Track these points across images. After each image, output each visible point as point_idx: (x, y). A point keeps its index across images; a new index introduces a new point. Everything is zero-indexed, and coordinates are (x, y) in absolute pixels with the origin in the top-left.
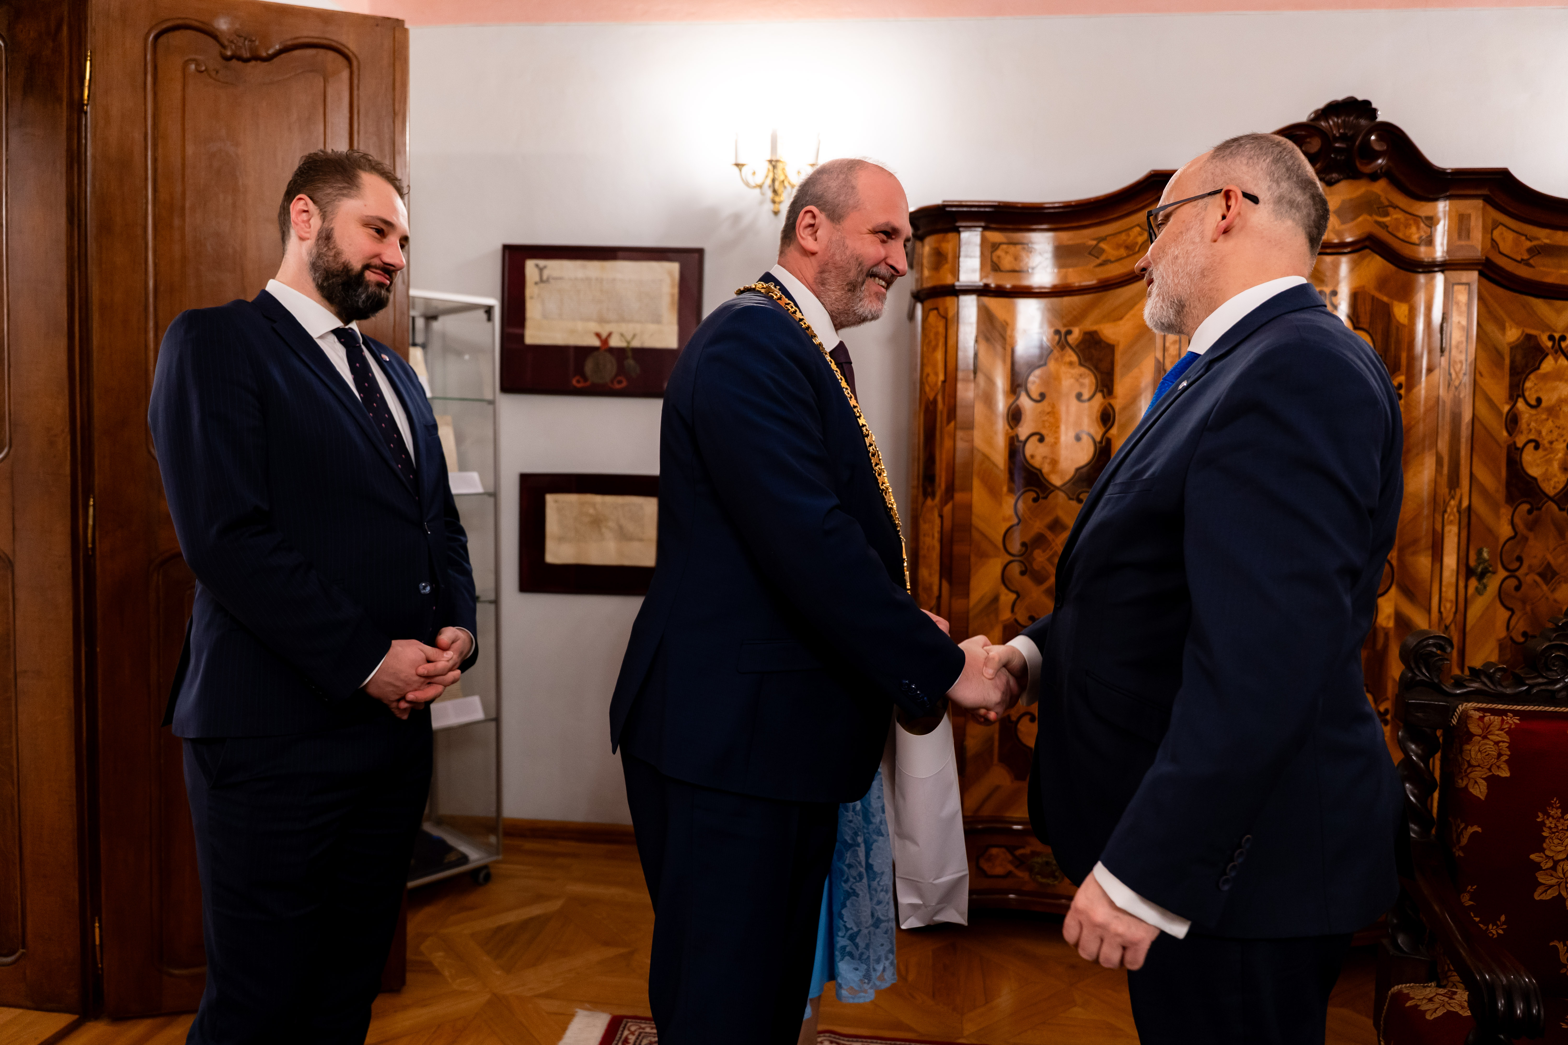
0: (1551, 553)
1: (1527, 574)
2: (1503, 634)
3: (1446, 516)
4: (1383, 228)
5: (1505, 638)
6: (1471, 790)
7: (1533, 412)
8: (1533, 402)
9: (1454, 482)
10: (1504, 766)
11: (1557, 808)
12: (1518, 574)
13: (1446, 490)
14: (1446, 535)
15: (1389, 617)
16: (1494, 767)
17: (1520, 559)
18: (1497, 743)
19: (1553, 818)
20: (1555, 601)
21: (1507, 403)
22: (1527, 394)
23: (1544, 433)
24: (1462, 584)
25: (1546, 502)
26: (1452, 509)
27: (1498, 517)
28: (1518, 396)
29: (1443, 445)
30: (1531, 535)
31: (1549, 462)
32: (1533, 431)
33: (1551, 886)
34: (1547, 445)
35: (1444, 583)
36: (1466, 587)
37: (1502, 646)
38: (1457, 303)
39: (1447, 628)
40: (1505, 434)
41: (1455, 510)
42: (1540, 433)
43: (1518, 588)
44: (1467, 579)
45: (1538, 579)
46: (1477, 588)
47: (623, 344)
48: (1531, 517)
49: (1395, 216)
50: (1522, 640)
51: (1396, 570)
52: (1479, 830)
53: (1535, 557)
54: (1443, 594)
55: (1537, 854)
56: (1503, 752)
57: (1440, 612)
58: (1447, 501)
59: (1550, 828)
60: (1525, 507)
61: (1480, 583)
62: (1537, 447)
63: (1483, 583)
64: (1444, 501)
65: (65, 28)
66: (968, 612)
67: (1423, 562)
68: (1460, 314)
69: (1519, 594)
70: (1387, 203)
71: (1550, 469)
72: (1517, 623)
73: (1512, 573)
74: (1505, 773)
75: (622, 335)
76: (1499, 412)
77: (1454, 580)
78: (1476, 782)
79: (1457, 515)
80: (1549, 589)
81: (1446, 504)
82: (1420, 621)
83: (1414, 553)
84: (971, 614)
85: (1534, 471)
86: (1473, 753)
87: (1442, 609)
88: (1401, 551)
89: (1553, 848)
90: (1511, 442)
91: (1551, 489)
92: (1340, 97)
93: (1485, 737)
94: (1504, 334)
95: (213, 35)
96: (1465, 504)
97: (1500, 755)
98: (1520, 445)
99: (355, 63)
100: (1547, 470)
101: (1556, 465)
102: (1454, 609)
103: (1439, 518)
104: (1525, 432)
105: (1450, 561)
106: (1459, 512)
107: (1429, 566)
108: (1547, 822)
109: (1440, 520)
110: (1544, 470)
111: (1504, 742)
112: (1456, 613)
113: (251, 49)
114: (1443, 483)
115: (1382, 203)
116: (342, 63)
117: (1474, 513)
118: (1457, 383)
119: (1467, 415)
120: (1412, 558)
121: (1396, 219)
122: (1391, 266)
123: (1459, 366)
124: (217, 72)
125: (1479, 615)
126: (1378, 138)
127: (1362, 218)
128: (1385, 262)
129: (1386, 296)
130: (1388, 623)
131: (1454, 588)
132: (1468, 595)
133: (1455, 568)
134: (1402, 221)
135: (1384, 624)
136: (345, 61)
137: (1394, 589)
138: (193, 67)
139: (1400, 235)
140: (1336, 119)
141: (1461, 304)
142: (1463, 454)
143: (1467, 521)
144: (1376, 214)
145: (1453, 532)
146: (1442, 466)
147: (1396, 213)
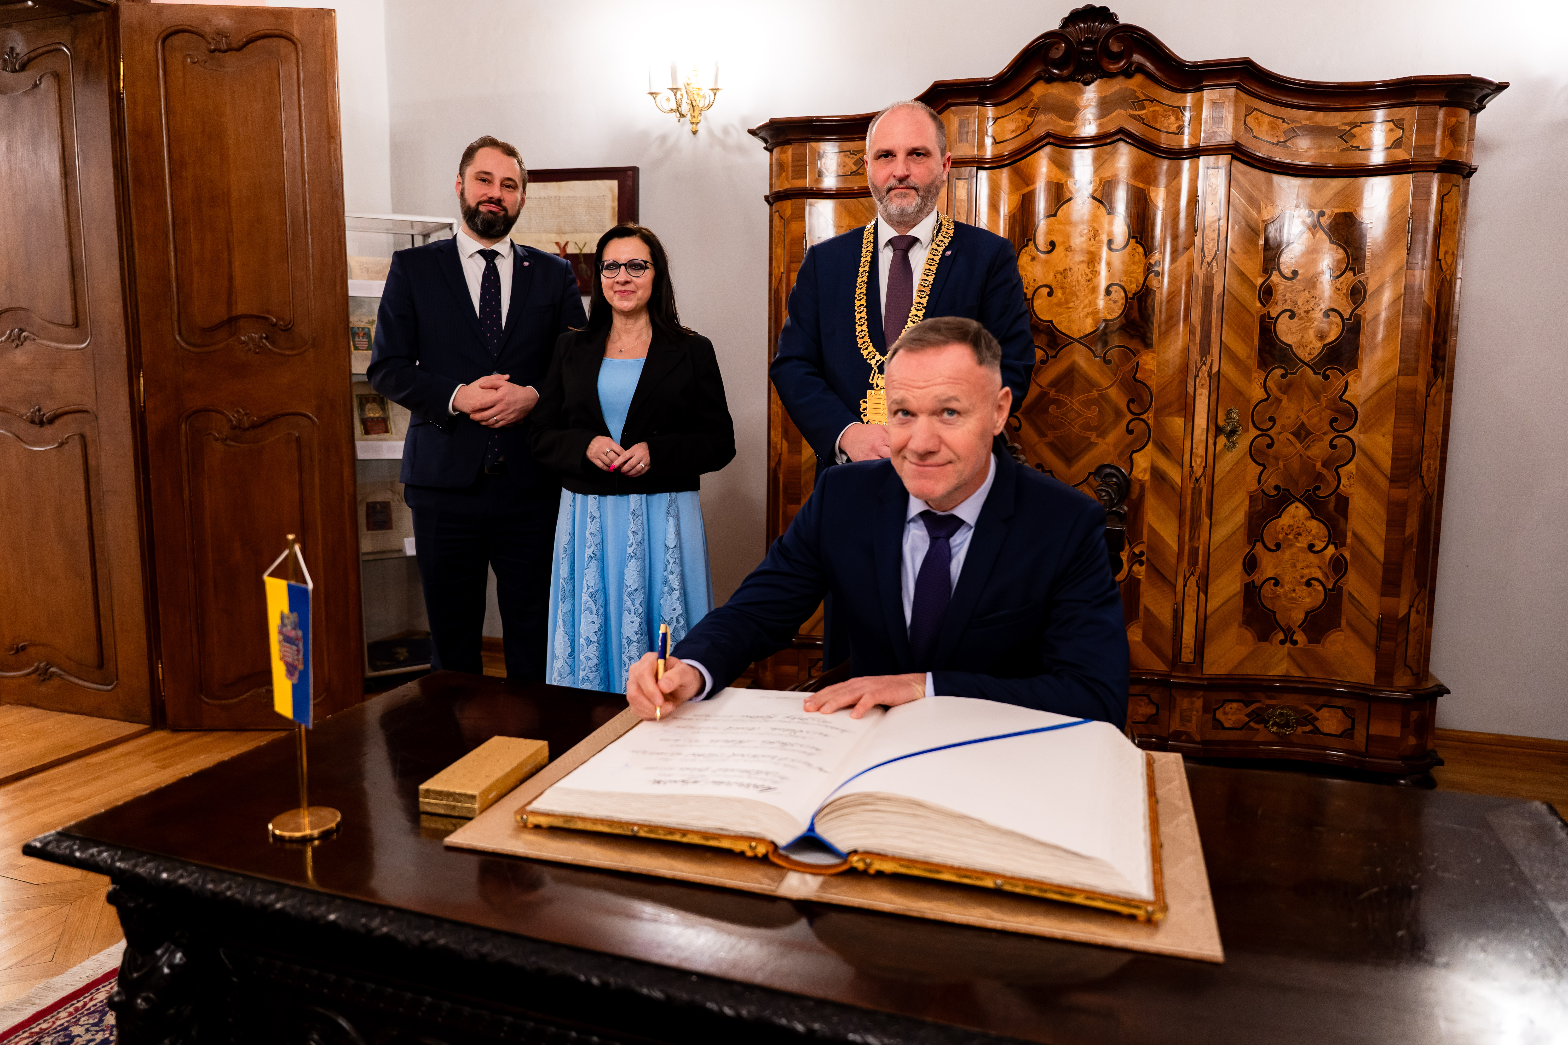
0: (1305, 414)
1: (1280, 433)
2: (1254, 487)
3: (1198, 380)
4: (1138, 121)
5: (1256, 490)
7: (1289, 283)
8: (1289, 275)
9: (1205, 350)
12: (1270, 433)
13: (1199, 357)
14: (1197, 397)
15: (1145, 470)
17: (1272, 419)
20: (1308, 457)
21: (1261, 276)
22: (1282, 268)
23: (1300, 303)
24: (1211, 441)
25: (1302, 366)
26: (1203, 374)
27: (1250, 381)
28: (1274, 269)
29: (1196, 316)
30: (1285, 398)
31: (1305, 329)
32: (1289, 302)
34: (1303, 314)
35: (1194, 441)
36: (1215, 444)
37: (1252, 498)
38: (1211, 186)
39: (1197, 480)
40: (1258, 304)
41: (1206, 375)
42: (1296, 303)
43: (1270, 446)
44: (1216, 437)
45: (1291, 437)
46: (1225, 445)
47: (577, 252)
48: (1284, 381)
49: (1151, 109)
50: (1274, 493)
51: (1152, 429)
53: (1289, 417)
54: (1194, 451)
57: (1191, 466)
58: (1199, 367)
60: (1279, 372)
61: (1228, 441)
62: (1292, 317)
63: (1233, 441)
64: (1196, 367)
65: (105, 40)
66: (800, 467)
67: (1177, 423)
68: (1213, 195)
69: (1271, 451)
70: (1143, 97)
71: (1305, 336)
72: (1268, 478)
73: (1264, 432)
75: (576, 243)
76: (1253, 285)
77: (1204, 437)
79: (1208, 379)
80: (1303, 447)
81: (1198, 370)
82: (1175, 475)
83: (1170, 414)
84: (803, 468)
85: (1288, 339)
87: (1193, 464)
88: (1157, 412)
90: (1266, 312)
91: (1306, 355)
92: (1080, 6)
94: (1259, 212)
95: (202, 36)
96: (1215, 369)
98: (1274, 314)
99: (299, 46)
100: (1302, 337)
101: (1311, 332)
102: (1204, 464)
103: (1191, 382)
104: (1280, 303)
105: (1201, 420)
106: (1209, 376)
107: (1183, 426)
109: (1193, 384)
110: (1299, 338)
112: (1205, 467)
113: (226, 43)
114: (1195, 350)
115: (1137, 97)
116: (291, 47)
117: (1224, 376)
118: (1209, 260)
119: (1218, 288)
120: (1167, 418)
121: (1153, 111)
122: (1147, 155)
123: (1212, 244)
124: (205, 62)
125: (1228, 469)
126: (1119, 40)
127: (1114, 114)
128: (1141, 151)
129: (1142, 182)
130: (1144, 476)
131: (1204, 445)
132: (1217, 452)
133: (1206, 427)
134: (1160, 112)
135: (1140, 476)
136: (293, 45)
137: (1150, 446)
138: (189, 60)
139: (1158, 126)
140: (1082, 25)
141: (1214, 187)
142: (1214, 323)
143: (1217, 384)
144: (1132, 109)
145: (1203, 395)
146: (1195, 335)
147: (1154, 106)
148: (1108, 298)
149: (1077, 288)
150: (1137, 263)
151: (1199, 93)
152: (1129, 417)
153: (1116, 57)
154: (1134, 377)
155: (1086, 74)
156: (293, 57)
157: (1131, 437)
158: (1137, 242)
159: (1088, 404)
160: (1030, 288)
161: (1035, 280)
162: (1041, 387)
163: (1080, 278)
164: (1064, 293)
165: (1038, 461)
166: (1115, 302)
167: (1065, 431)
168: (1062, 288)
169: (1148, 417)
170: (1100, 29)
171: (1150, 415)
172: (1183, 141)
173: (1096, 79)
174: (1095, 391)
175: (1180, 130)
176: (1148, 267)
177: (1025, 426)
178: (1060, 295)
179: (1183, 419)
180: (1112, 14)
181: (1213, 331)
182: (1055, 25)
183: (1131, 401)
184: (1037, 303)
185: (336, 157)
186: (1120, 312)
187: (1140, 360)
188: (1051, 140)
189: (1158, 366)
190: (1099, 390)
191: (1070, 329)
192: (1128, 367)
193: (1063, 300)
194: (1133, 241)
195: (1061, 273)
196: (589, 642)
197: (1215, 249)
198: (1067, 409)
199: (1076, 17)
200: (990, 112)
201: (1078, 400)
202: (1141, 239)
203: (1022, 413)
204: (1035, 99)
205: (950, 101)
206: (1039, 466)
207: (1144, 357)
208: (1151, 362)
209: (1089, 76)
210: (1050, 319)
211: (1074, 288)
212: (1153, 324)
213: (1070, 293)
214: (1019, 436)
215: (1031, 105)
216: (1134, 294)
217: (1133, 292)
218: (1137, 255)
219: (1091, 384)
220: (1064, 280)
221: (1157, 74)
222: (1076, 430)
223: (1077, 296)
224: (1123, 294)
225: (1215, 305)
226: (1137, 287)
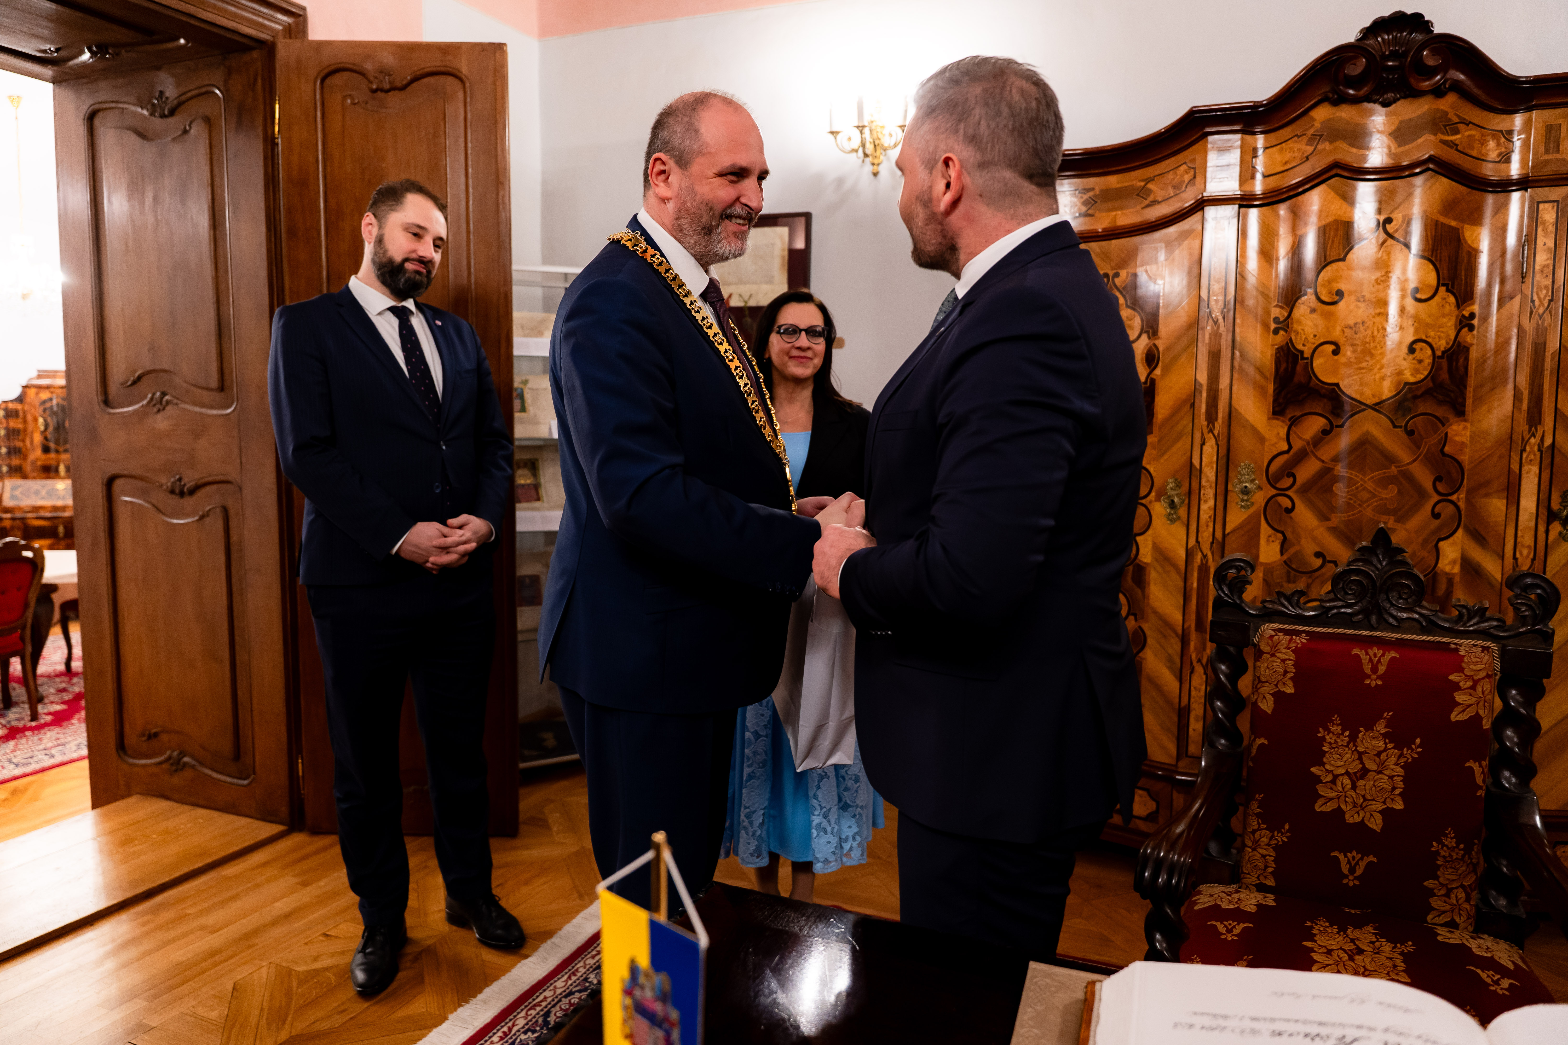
3: (1525, 455)
4: (1451, 147)
6: (1260, 704)
9: (1534, 418)
10: (1289, 683)
11: (1338, 725)
13: (1526, 427)
14: (1524, 475)
15: (1454, 562)
16: (1280, 683)
18: (1283, 661)
19: (1334, 734)
24: (1542, 529)
26: (1532, 448)
29: (1522, 378)
33: (1331, 799)
35: (1520, 528)
36: (1547, 532)
38: (1544, 223)
41: (1536, 448)
44: (1549, 523)
46: (1560, 533)
47: (742, 304)
49: (1466, 134)
51: (1463, 512)
52: (1266, 742)
54: (1519, 539)
55: (1318, 767)
56: (1289, 670)
57: (1515, 558)
58: (1526, 439)
59: (1330, 743)
64: (1523, 439)
65: (259, 82)
67: (1497, 505)
68: (1546, 235)
70: (1456, 120)
74: (1290, 690)
75: (740, 296)
77: (1533, 523)
78: (1264, 697)
79: (1538, 454)
81: (1525, 443)
82: (1493, 568)
83: (1487, 496)
86: (1262, 670)
87: (1518, 555)
88: (1469, 492)
89: (1333, 762)
92: (1386, 13)
93: (1273, 655)
95: (362, 74)
96: (1548, 442)
97: (1286, 672)
99: (467, 83)
102: (1531, 556)
103: (1515, 458)
105: (1528, 503)
106: (1540, 450)
107: (1504, 508)
108: (1327, 737)
109: (1518, 459)
111: (1290, 660)
112: (1533, 559)
113: (390, 82)
114: (1522, 417)
115: (1450, 120)
116: (457, 85)
117: (1560, 451)
118: (1541, 311)
119: (1553, 344)
120: (1483, 500)
121: (1469, 136)
122: (1461, 187)
123: (1544, 292)
124: (366, 103)
125: (1563, 562)
126: (1434, 52)
127: (1422, 139)
128: (1454, 183)
129: (1455, 219)
130: (1453, 568)
131: (1533, 533)
132: (1549, 541)
133: (1534, 510)
134: (1476, 137)
135: (1448, 569)
136: (460, 83)
137: (1460, 533)
138: (349, 101)
139: (1474, 153)
140: (1386, 37)
141: (1547, 224)
142: (1546, 387)
143: (1550, 460)
144: (1443, 133)
145: (1532, 473)
146: (1521, 401)
147: (1471, 130)
148: (1411, 357)
149: (1372, 345)
150: (1448, 315)
151: (1527, 114)
152: (1436, 498)
153: (1431, 72)
154: (1442, 451)
155: (1387, 93)
156: (461, 95)
157: (1437, 522)
158: (1448, 290)
159: (1385, 482)
160: (1308, 345)
161: (1315, 336)
162: (1323, 461)
163: (1376, 333)
164: (1354, 352)
165: (1318, 549)
166: (1420, 361)
167: (1353, 515)
168: (1352, 345)
169: (1458, 498)
170: (1408, 40)
171: (1461, 496)
172: (1509, 170)
173: (1398, 99)
174: (1393, 467)
175: (1506, 158)
176: (1460, 320)
177: (1300, 506)
178: (1349, 353)
179: (1505, 501)
180: (1428, 22)
181: (1546, 396)
182: (1350, 36)
183: (1438, 479)
184: (1318, 363)
185: (504, 203)
186: (1426, 373)
187: (1449, 430)
188: (1340, 172)
189: (1471, 438)
190: (1399, 467)
191: (1362, 394)
192: (1434, 439)
193: (1353, 360)
194: (1442, 289)
195: (1351, 328)
196: (757, 735)
197: (1548, 298)
198: (1357, 488)
199: (1379, 26)
200: (1260, 141)
201: (1372, 478)
202: (1453, 287)
203: (1296, 492)
204: (1317, 125)
205: (1207, 130)
206: (1318, 555)
207: (1454, 427)
208: (1463, 432)
209: (1390, 95)
210: (1336, 381)
211: (1368, 345)
212: (1465, 387)
213: (1362, 351)
214: (1291, 518)
215: (1311, 131)
216: (1443, 352)
217: (1442, 349)
218: (1447, 306)
219: (1389, 459)
220: (1355, 336)
221: (1477, 91)
222: (1369, 512)
223: (1372, 355)
224: (1429, 352)
225: (1549, 364)
226: (1447, 343)
